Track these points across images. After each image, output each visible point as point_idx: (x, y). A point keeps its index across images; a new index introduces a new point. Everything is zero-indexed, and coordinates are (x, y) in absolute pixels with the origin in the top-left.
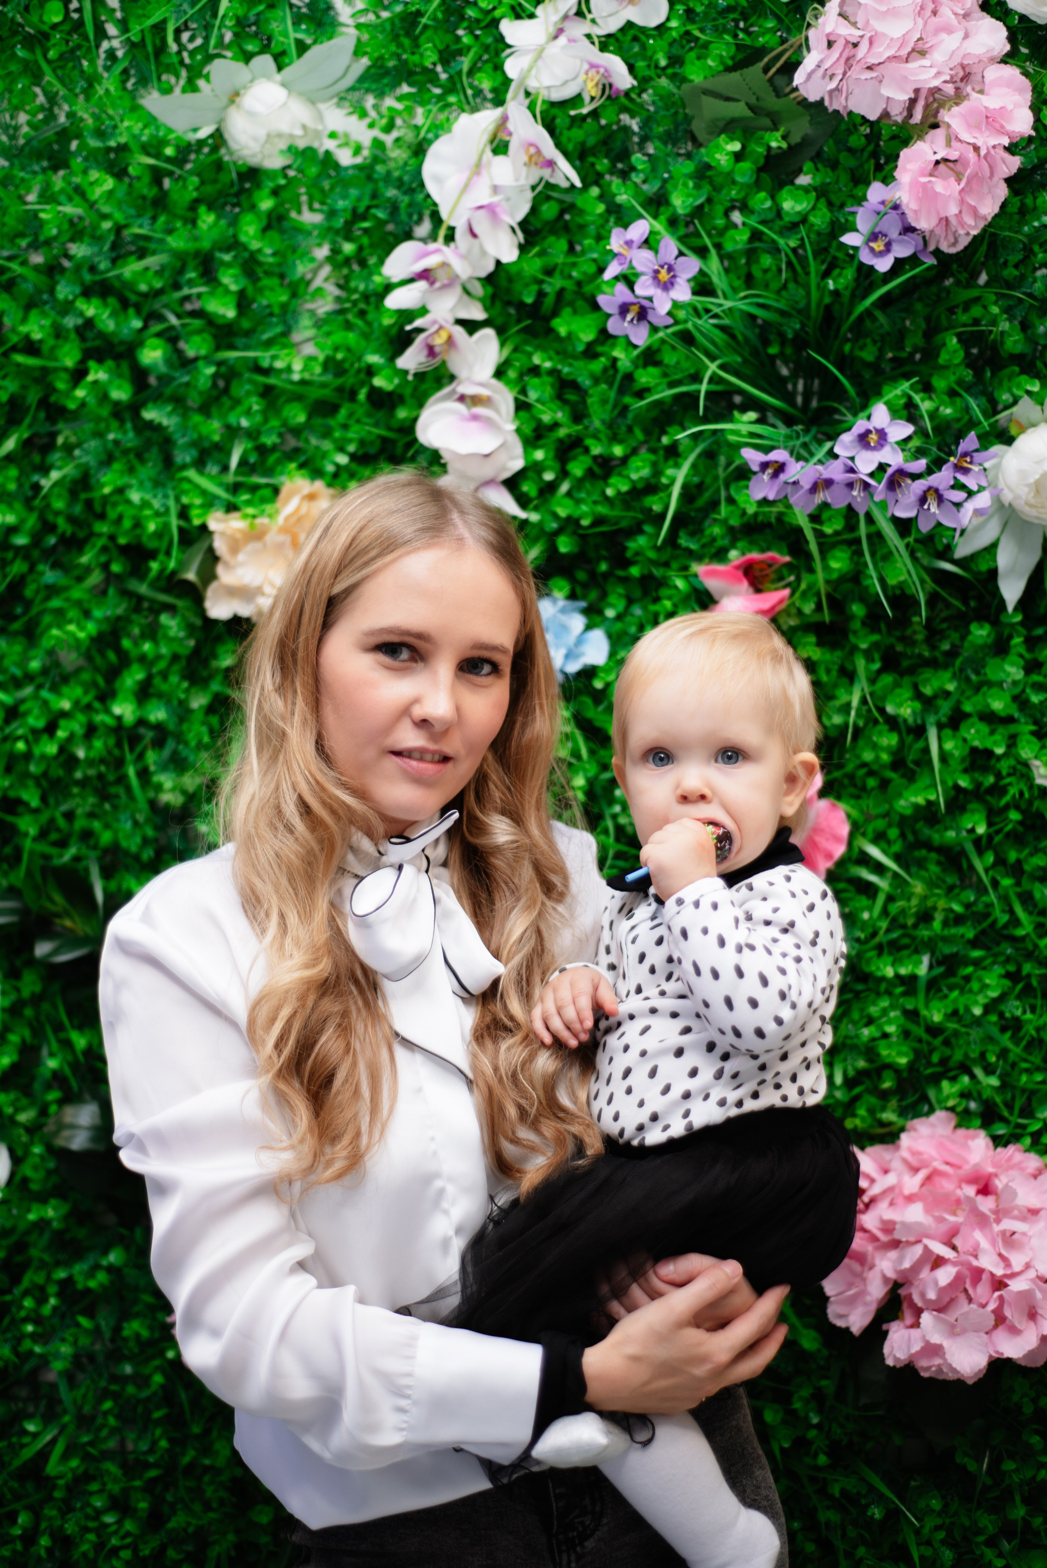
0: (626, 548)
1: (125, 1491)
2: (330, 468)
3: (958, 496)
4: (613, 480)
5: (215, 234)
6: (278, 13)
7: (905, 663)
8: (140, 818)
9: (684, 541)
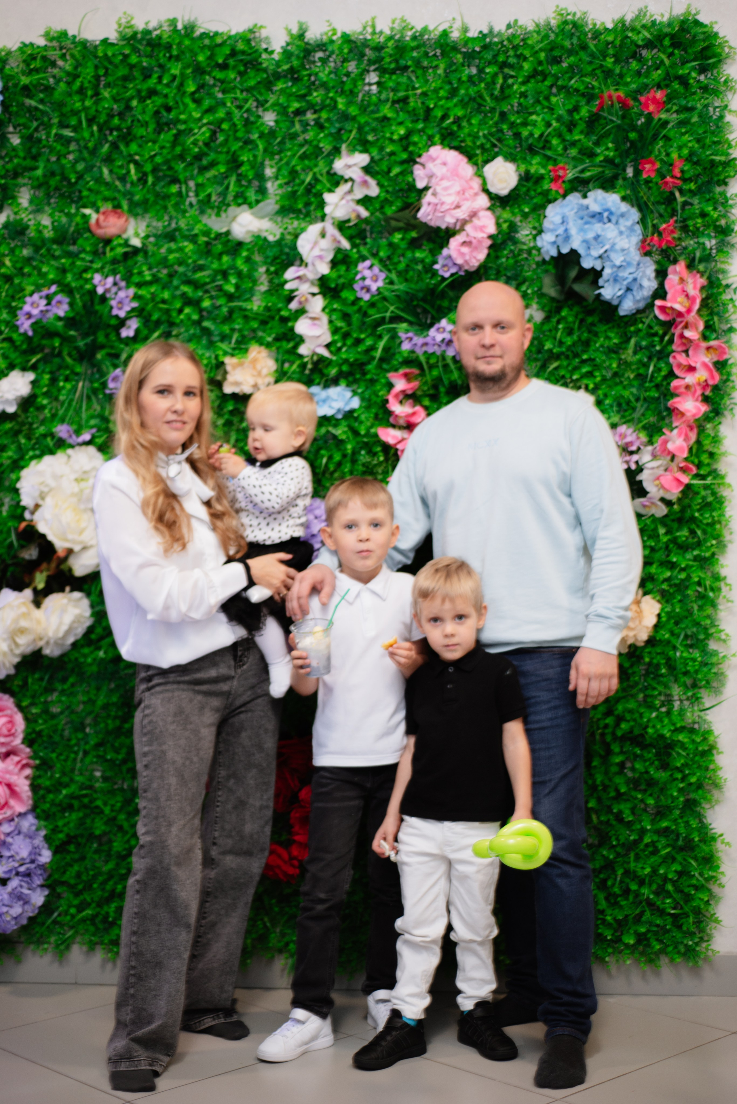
0: (364, 369)
2: (266, 342)
4: (361, 346)
5: (228, 264)
6: (249, 190)
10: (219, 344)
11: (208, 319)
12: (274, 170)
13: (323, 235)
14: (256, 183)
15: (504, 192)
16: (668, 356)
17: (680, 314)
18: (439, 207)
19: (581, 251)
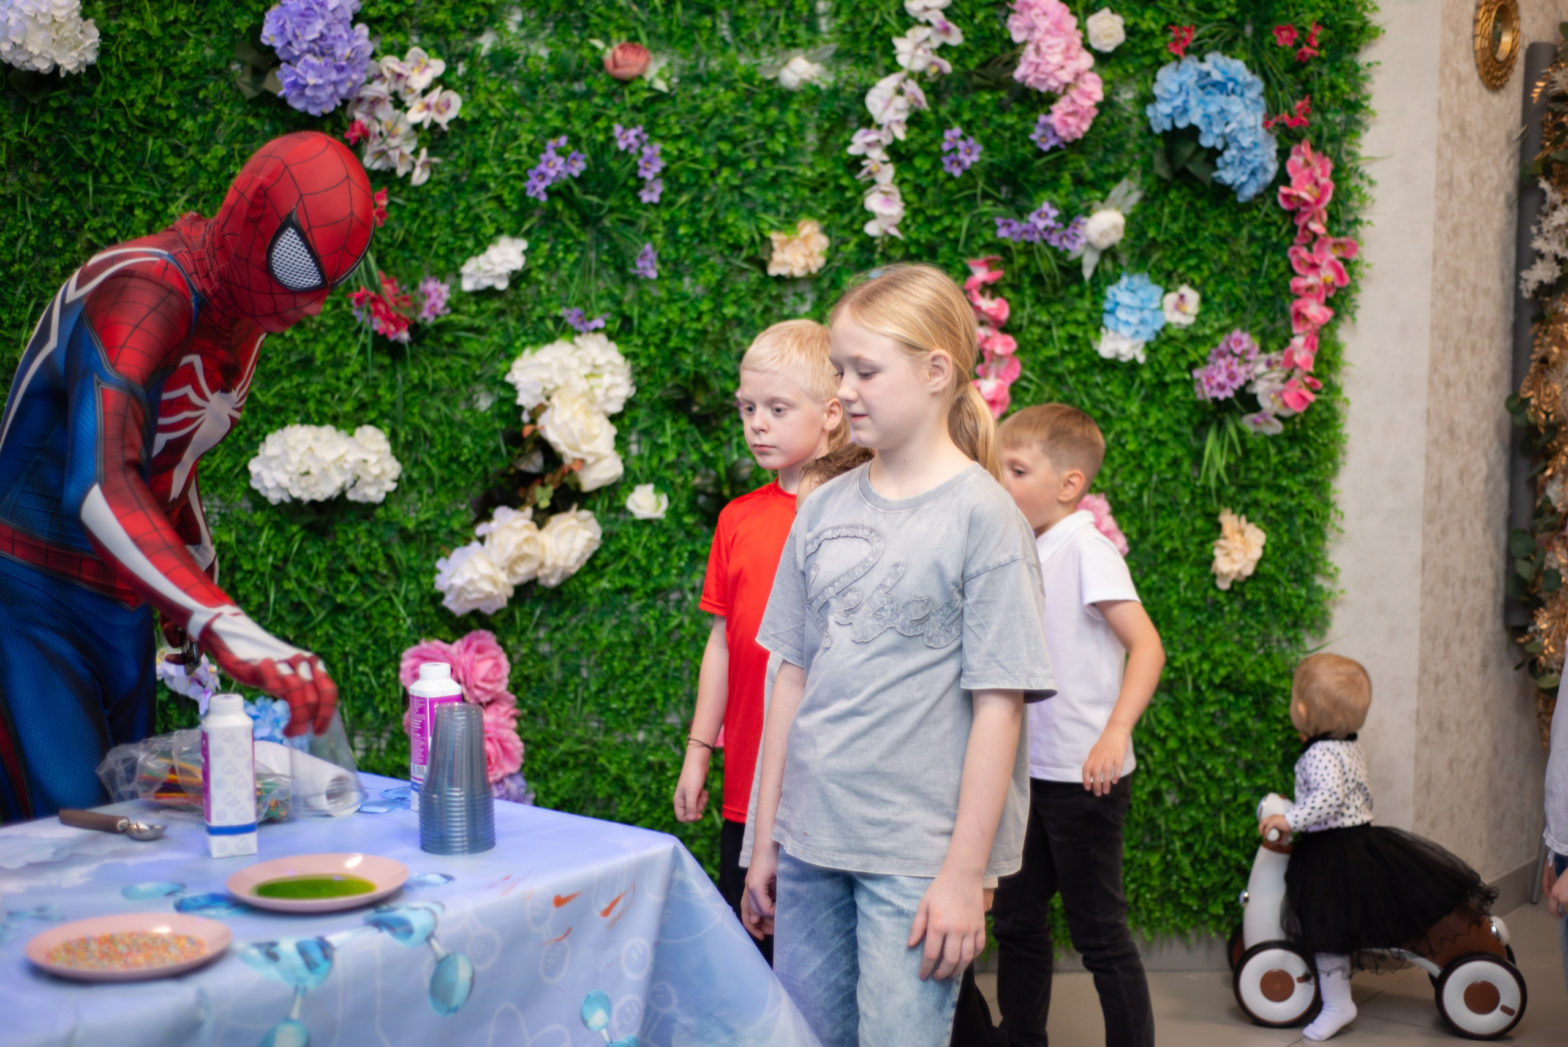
2: (818, 215)
3: (1073, 238)
5: (775, 117)
6: (800, 27)
7: (1044, 301)
10: (762, 215)
11: (750, 184)
12: (831, 5)
13: (900, 92)
14: (807, 19)
15: (1109, 49)
16: (1286, 249)
17: (1306, 203)
18: (1042, 68)
19: (1202, 127)
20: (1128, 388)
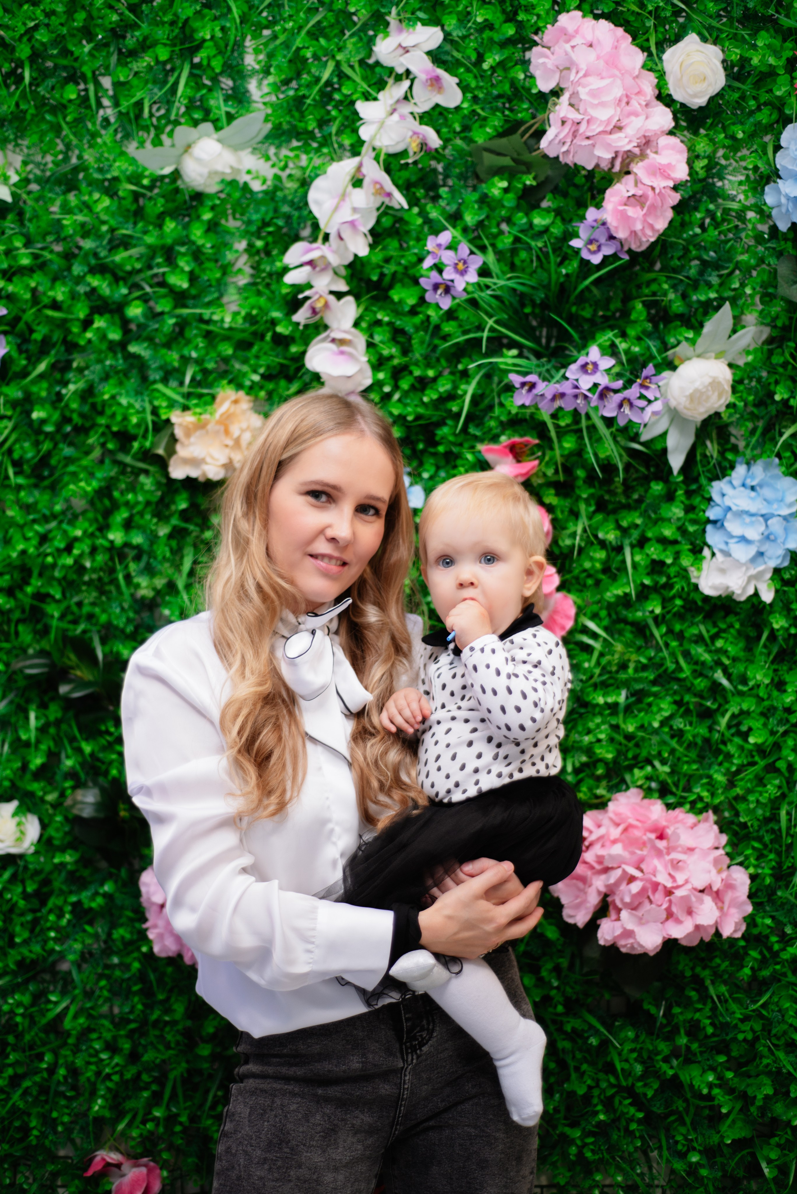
0: (435, 435)
1: (115, 1038)
2: (247, 383)
3: (642, 403)
4: (427, 392)
5: (175, 235)
6: (214, 94)
7: (610, 507)
8: (126, 605)
9: (472, 430)
10: (160, 386)
11: (138, 338)
12: (261, 57)
13: (357, 182)
14: (227, 83)
15: (701, 101)
18: (583, 128)
20: (750, 644)
